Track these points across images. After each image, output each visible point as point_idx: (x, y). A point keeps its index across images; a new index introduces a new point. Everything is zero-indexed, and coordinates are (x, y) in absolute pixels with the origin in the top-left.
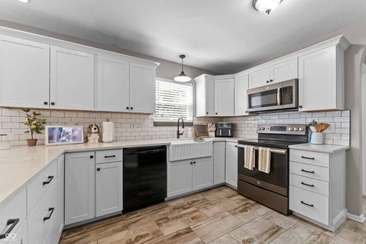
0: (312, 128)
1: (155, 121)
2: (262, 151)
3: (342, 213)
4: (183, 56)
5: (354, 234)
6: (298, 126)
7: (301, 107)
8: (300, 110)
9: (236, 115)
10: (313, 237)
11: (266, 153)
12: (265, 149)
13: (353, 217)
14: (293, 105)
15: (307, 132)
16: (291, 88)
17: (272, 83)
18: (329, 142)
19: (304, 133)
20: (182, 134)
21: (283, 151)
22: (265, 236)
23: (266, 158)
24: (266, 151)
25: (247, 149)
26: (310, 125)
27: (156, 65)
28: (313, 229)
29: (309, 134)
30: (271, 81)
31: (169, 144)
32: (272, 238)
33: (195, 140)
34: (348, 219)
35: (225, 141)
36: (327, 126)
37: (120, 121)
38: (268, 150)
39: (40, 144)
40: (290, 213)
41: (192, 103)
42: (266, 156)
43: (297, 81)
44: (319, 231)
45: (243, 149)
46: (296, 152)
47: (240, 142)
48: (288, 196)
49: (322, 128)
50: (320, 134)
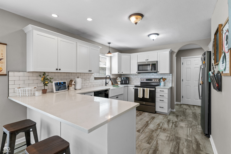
0: (162, 80)
1: (95, 76)
2: (146, 89)
3: (170, 109)
4: (109, 43)
5: (173, 114)
6: (157, 79)
7: (158, 72)
8: (158, 73)
9: (131, 73)
10: (164, 117)
11: (148, 90)
12: (147, 89)
13: (173, 110)
14: (156, 71)
15: (159, 81)
16: (155, 64)
17: (148, 61)
18: (166, 85)
19: (158, 82)
20: (107, 83)
21: (154, 89)
22: (144, 128)
23: (148, 92)
24: (148, 89)
25: (140, 89)
26: (161, 78)
27: (99, 48)
28: (163, 115)
29: (160, 82)
30: (148, 60)
31: (110, 89)
32: (147, 128)
33: (113, 86)
34: (171, 111)
35: (128, 86)
36: (166, 79)
37: (84, 77)
38: (149, 89)
39: (49, 92)
40: (155, 112)
41: (110, 66)
42: (147, 91)
43: (157, 61)
44: (165, 116)
45: (138, 89)
46: (158, 89)
47: (135, 86)
48: (155, 106)
49: (164, 80)
50: (164, 82)
